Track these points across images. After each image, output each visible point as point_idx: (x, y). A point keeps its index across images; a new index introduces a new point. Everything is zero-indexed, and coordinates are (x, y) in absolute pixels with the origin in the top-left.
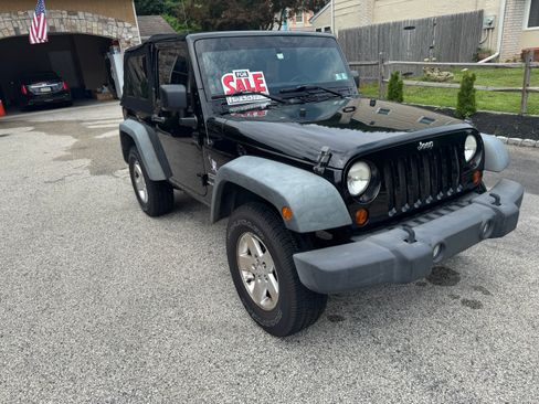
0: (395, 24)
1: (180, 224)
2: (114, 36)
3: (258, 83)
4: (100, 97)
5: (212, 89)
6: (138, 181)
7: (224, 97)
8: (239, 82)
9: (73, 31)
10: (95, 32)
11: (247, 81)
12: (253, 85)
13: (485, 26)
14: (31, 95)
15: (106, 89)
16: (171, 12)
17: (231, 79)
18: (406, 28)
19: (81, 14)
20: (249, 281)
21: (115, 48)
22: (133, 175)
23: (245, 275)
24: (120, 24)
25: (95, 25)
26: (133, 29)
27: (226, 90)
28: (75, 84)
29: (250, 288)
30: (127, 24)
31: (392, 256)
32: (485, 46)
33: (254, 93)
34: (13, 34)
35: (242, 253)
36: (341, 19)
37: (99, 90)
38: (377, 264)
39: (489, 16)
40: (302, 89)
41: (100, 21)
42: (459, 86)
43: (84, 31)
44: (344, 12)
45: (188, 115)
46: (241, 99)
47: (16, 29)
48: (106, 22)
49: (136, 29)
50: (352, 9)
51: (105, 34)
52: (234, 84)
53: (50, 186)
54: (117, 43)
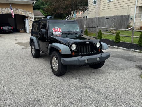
0: (103, 17)
1: (41, 60)
2: (27, 15)
3: (60, 30)
4: (21, 31)
5: (51, 31)
6: (32, 50)
7: (53, 32)
8: (56, 30)
9: (17, 13)
10: (22, 14)
11: (58, 30)
12: (59, 30)
13: (130, 19)
14: (3, 29)
15: (23, 29)
16: (42, 9)
17: (54, 29)
18: (106, 18)
19: (19, 9)
20: (54, 67)
21: (27, 19)
22: (32, 48)
23: (53, 65)
24: (29, 13)
25: (22, 12)
26: (32, 14)
27: (53, 31)
28: (14, 27)
29: (54, 68)
30: (31, 13)
31: (77, 60)
32: (130, 24)
33: (59, 32)
34: (1, 13)
35: (53, 61)
36: (90, 14)
37: (20, 29)
38: (75, 61)
39: (131, 16)
40: (69, 32)
41: (24, 11)
42: (115, 34)
43: (19, 14)
44: (91, 12)
45: (45, 35)
46: (56, 33)
47: (2, 12)
48: (25, 12)
49: (33, 14)
50: (94, 12)
51: (25, 15)
52: (55, 30)
53: (10, 51)
54: (27, 17)
